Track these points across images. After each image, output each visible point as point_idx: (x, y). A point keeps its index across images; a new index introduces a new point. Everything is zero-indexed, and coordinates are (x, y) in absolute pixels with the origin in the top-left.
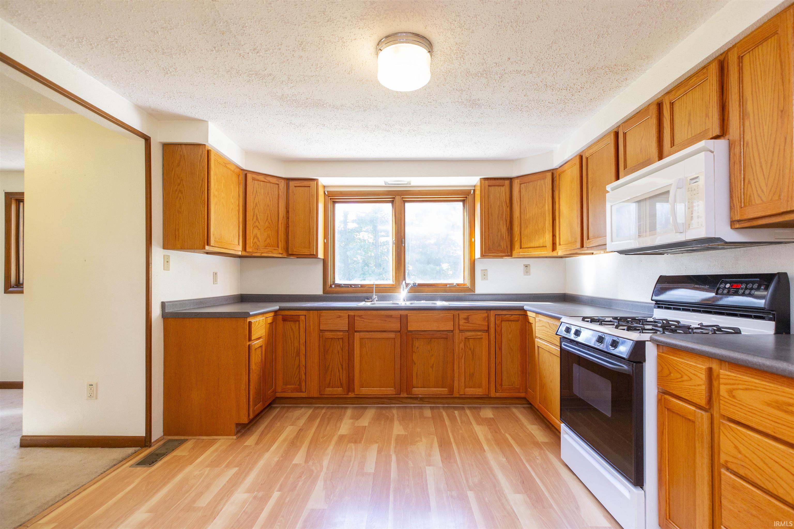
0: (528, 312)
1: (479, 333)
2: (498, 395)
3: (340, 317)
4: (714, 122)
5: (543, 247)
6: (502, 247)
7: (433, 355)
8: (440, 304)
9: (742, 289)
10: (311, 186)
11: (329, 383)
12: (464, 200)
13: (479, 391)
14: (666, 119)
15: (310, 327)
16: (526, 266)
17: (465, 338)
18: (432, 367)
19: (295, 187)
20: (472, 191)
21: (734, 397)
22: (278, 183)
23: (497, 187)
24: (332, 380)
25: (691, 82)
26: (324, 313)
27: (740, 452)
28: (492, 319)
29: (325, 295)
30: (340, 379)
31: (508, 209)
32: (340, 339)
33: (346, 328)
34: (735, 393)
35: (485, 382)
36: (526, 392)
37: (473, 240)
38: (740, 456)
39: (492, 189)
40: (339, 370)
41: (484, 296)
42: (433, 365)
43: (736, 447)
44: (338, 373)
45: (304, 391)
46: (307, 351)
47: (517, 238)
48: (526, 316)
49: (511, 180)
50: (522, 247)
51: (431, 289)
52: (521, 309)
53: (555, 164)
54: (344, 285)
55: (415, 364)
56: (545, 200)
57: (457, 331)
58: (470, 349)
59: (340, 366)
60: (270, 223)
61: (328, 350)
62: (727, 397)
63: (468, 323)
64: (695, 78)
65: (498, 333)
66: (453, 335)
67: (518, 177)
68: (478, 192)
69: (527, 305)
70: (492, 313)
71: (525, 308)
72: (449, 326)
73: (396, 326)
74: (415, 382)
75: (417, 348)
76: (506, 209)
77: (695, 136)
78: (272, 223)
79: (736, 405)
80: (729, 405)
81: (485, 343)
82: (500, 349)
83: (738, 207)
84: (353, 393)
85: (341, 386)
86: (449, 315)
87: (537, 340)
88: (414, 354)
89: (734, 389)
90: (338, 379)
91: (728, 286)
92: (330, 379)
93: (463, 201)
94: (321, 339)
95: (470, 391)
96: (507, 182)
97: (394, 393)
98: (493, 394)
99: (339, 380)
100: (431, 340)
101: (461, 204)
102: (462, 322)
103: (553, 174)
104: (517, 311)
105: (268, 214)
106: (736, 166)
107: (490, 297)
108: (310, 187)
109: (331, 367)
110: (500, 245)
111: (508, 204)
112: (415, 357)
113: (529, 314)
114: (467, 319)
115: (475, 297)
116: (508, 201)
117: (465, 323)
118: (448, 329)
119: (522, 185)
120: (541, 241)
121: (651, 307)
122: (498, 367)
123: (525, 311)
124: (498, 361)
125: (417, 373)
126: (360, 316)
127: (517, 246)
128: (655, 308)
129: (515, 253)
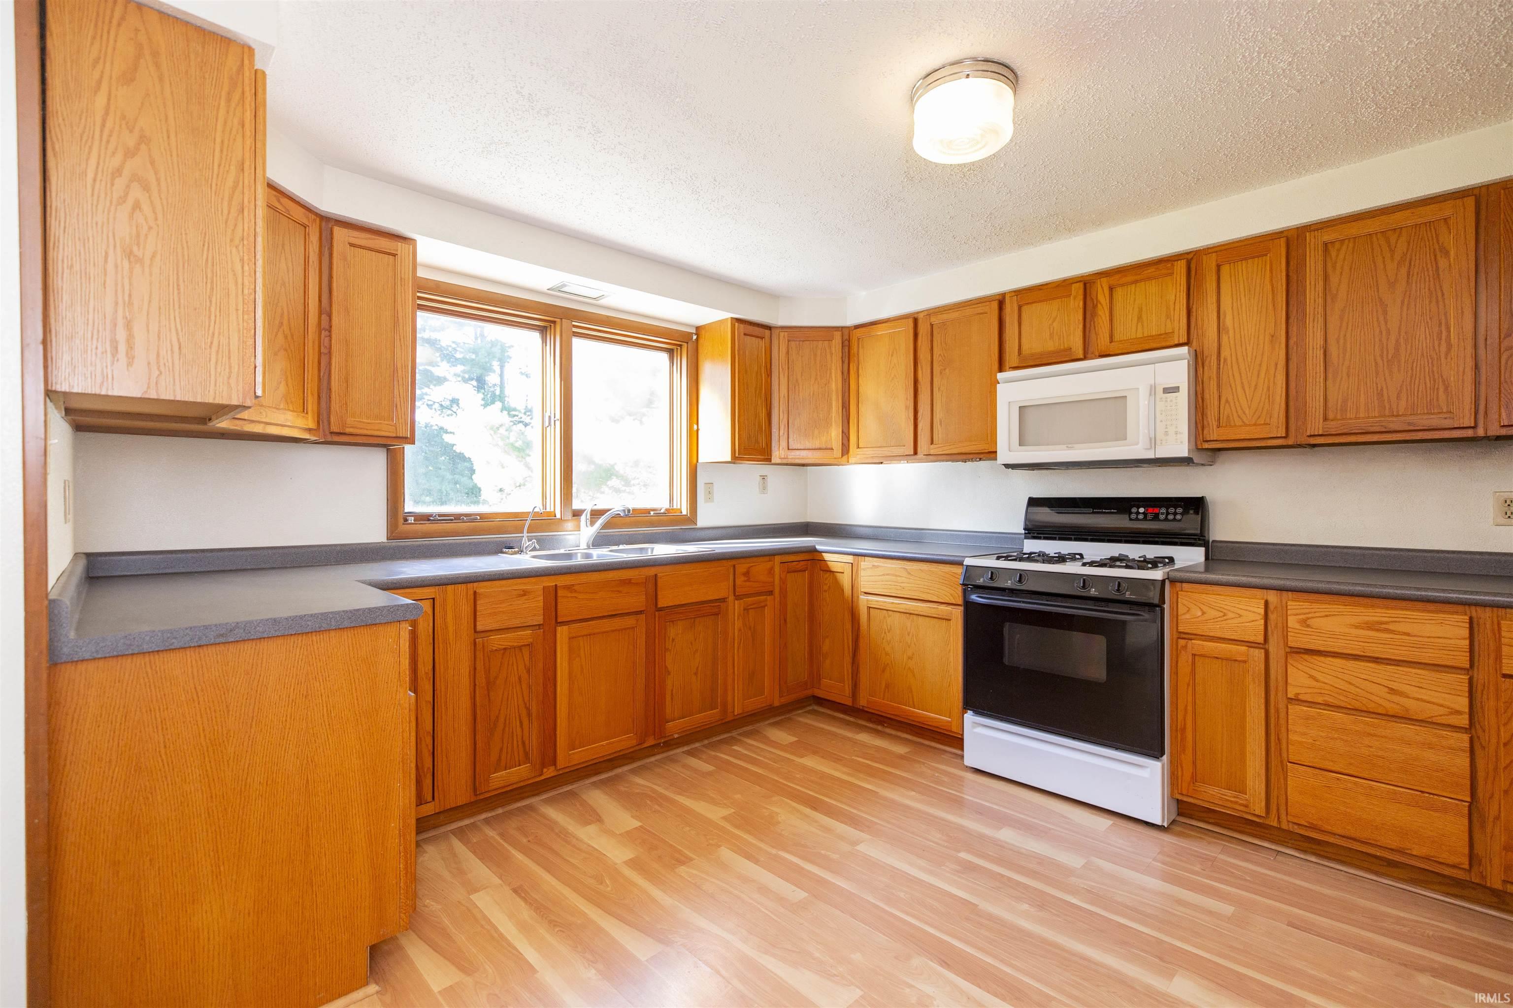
0: (824, 554)
1: (762, 598)
2: (781, 702)
3: (525, 595)
4: (1181, 327)
5: (826, 449)
6: (761, 445)
7: (697, 650)
9: (1162, 514)
10: (399, 253)
11: (499, 759)
12: (673, 350)
14: (1102, 305)
15: (447, 628)
16: (763, 478)
17: (743, 609)
18: (696, 674)
19: (351, 245)
20: (694, 336)
21: (1308, 626)
22: (305, 221)
23: (754, 339)
24: (505, 750)
25: (1146, 272)
26: (482, 588)
27: (1317, 681)
28: (777, 571)
29: (394, 543)
30: (524, 743)
32: (523, 648)
33: (539, 620)
34: (1309, 622)
35: (768, 684)
37: (695, 427)
38: (1319, 684)
39: (748, 340)
40: (521, 722)
41: (710, 531)
42: (697, 668)
43: (1311, 677)
44: (519, 729)
45: (430, 798)
46: (437, 692)
47: (778, 430)
48: (821, 560)
49: (772, 329)
50: (791, 447)
52: (804, 550)
54: (440, 515)
55: (668, 673)
56: (831, 373)
57: (732, 600)
58: (750, 628)
59: (524, 713)
60: (286, 337)
61: (496, 678)
62: (1301, 628)
63: (748, 580)
64: (1153, 270)
65: (784, 595)
66: (726, 607)
67: (783, 328)
69: (817, 543)
70: (778, 560)
71: (818, 547)
72: (719, 591)
73: (636, 600)
74: (668, 711)
75: (673, 640)
76: (765, 380)
77: (1148, 336)
78: (292, 336)
79: (1313, 633)
80: (1301, 636)
81: (770, 614)
82: (786, 621)
83: (1215, 427)
84: (552, 768)
85: (527, 759)
87: (865, 598)
88: (668, 654)
89: (1308, 618)
90: (520, 743)
91: (1142, 510)
92: (501, 749)
93: (670, 352)
94: (480, 655)
95: (752, 703)
96: (764, 333)
97: (634, 742)
98: (777, 701)
99: (520, 746)
100: (694, 621)
102: (740, 580)
103: (844, 335)
104: (803, 554)
105: (282, 309)
106: (1212, 382)
107: (720, 532)
108: (394, 255)
109: (502, 719)
110: (757, 442)
111: (769, 372)
112: (668, 659)
113: (826, 556)
114: (747, 574)
115: (699, 534)
116: (768, 366)
117: (745, 581)
118: (718, 597)
119: (793, 344)
121: (1019, 539)
123: (817, 554)
124: (784, 641)
125: (672, 690)
126: (569, 588)
127: (783, 444)
128: (1026, 538)
129: (776, 456)
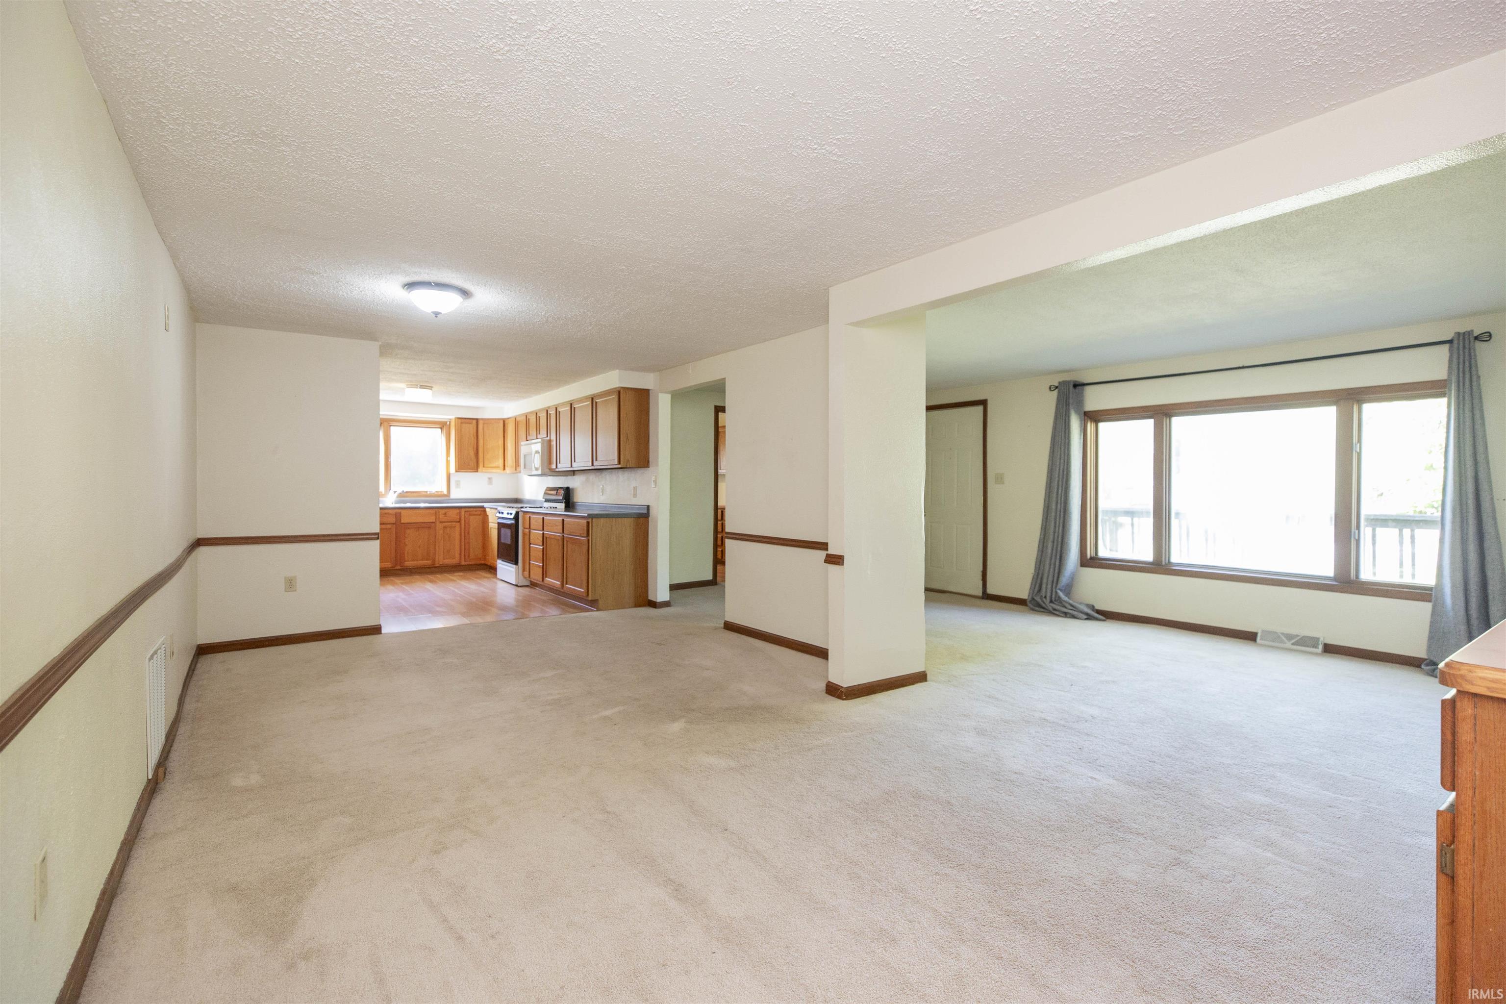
1: (454, 524)
2: (466, 563)
5: (497, 467)
6: (471, 465)
7: (420, 540)
8: (422, 505)
12: (444, 429)
13: (455, 561)
16: (490, 479)
17: (444, 527)
18: (419, 547)
20: (448, 423)
23: (467, 424)
28: (463, 514)
31: (475, 440)
35: (457, 555)
36: (485, 559)
37: (449, 459)
39: (464, 425)
41: (457, 500)
42: (421, 545)
47: (481, 460)
48: (485, 511)
49: (477, 420)
50: (485, 466)
51: (415, 494)
52: (483, 507)
53: (505, 416)
55: (406, 545)
56: (498, 439)
57: (438, 523)
58: (447, 534)
63: (446, 517)
65: (467, 523)
66: (435, 526)
67: (482, 420)
68: (453, 424)
69: (485, 505)
70: (463, 510)
71: (485, 506)
72: (432, 519)
75: (409, 534)
76: (473, 440)
81: (458, 528)
82: (469, 533)
86: (433, 511)
87: (490, 524)
88: (406, 539)
93: (441, 428)
95: (449, 561)
96: (474, 422)
97: (390, 566)
98: (463, 563)
100: (418, 529)
101: (440, 430)
102: (442, 516)
103: (504, 421)
104: (478, 508)
107: (463, 501)
110: (469, 464)
111: (475, 437)
112: (407, 541)
113: (487, 510)
114: (445, 514)
115: (450, 501)
116: (475, 435)
117: (444, 517)
118: (431, 521)
119: (485, 426)
120: (497, 464)
122: (467, 547)
123: (485, 508)
124: (467, 541)
127: (481, 465)
129: (479, 470)
